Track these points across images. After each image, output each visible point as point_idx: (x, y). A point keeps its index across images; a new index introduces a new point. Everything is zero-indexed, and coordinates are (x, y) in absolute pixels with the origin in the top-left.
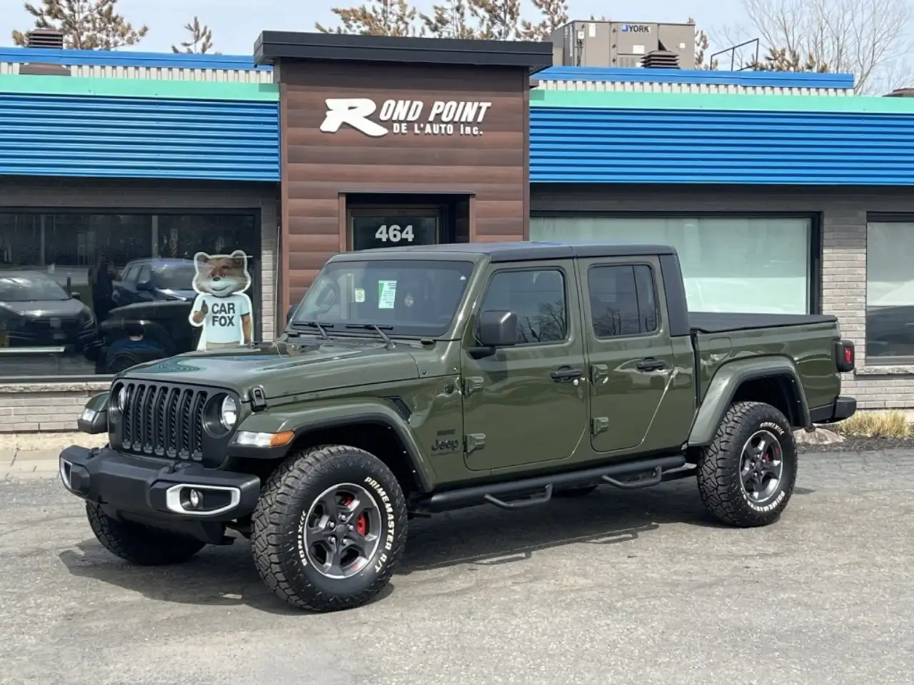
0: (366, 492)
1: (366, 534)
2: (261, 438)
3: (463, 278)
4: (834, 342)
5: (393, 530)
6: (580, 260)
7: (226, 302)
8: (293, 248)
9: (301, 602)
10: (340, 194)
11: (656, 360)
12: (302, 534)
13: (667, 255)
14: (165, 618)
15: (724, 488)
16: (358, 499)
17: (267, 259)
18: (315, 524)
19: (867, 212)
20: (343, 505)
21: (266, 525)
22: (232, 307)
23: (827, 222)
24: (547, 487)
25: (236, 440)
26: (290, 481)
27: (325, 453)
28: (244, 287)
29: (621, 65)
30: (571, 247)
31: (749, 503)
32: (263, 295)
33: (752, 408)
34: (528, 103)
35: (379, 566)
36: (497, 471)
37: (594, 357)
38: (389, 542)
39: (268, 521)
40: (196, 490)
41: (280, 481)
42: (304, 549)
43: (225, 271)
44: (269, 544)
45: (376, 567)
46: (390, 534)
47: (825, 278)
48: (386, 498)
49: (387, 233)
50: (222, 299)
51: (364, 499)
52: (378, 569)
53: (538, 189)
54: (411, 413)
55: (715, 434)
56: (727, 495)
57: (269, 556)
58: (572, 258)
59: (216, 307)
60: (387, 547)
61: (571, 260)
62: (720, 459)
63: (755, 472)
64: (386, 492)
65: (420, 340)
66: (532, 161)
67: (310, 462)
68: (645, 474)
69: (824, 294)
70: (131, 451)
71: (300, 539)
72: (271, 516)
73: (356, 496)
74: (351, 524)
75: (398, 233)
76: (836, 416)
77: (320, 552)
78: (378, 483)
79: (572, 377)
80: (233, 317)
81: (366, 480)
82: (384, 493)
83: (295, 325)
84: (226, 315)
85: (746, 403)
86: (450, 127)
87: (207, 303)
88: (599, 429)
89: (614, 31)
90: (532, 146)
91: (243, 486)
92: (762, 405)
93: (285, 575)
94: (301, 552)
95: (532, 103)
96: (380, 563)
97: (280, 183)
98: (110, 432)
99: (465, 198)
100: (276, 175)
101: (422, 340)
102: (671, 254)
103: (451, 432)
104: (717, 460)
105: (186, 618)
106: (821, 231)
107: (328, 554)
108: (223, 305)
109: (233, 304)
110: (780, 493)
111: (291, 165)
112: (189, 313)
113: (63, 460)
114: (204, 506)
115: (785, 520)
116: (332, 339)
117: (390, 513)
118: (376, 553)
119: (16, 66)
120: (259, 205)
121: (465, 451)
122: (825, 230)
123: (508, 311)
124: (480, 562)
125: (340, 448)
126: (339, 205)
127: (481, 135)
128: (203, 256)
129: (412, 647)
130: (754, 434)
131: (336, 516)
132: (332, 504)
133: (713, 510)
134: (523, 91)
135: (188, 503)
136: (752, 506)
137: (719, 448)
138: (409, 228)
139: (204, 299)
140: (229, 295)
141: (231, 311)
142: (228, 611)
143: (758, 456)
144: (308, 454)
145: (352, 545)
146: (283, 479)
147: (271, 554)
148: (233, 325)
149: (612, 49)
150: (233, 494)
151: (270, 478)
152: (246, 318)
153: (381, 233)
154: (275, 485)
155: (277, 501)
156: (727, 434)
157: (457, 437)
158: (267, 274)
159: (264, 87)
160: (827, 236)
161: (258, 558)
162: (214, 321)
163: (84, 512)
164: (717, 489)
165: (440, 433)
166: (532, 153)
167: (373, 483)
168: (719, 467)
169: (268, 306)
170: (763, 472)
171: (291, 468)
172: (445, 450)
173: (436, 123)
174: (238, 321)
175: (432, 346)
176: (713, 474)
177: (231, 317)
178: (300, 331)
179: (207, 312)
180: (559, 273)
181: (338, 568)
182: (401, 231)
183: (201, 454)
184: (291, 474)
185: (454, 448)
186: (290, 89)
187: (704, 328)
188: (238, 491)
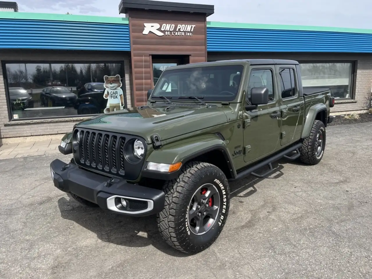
0: (214, 186)
1: (212, 205)
5: (226, 203)
6: (277, 65)
7: (115, 91)
8: (136, 73)
10: (150, 55)
11: (297, 107)
12: (187, 218)
16: (210, 190)
17: (127, 77)
21: (167, 216)
22: (116, 93)
24: (269, 164)
25: (146, 168)
26: (179, 189)
27: (195, 170)
28: (120, 86)
32: (126, 88)
34: (206, 26)
35: (220, 222)
36: (253, 161)
37: (282, 107)
38: (224, 209)
39: (168, 213)
40: (125, 199)
41: (173, 189)
43: (114, 81)
44: (170, 226)
46: (225, 205)
48: (223, 188)
50: (113, 90)
51: (213, 190)
52: (220, 224)
53: (209, 53)
57: (170, 232)
58: (274, 64)
59: (112, 93)
60: (223, 212)
62: (310, 142)
64: (223, 185)
66: (208, 44)
70: (85, 165)
71: (186, 222)
72: (170, 211)
73: (208, 188)
74: (207, 203)
78: (220, 181)
80: (117, 96)
81: (215, 181)
83: (153, 98)
84: (115, 95)
87: (109, 91)
90: (208, 40)
91: (154, 198)
93: (179, 242)
94: (187, 228)
95: (208, 26)
96: (220, 220)
97: (131, 51)
99: (188, 56)
100: (129, 49)
101: (222, 103)
103: (239, 146)
104: (308, 142)
105: (123, 265)
107: (197, 222)
108: (114, 92)
110: (322, 151)
111: (134, 45)
112: (103, 95)
113: (52, 167)
114: (130, 208)
116: (174, 104)
117: (224, 195)
118: (218, 216)
120: (123, 59)
121: (244, 154)
123: (265, 88)
125: (202, 165)
126: (150, 59)
127: (192, 36)
128: (106, 76)
131: (200, 202)
132: (199, 196)
133: (304, 160)
134: (204, 22)
135: (120, 205)
136: (316, 157)
139: (108, 90)
140: (115, 89)
141: (117, 94)
143: (317, 139)
144: (186, 171)
145: (207, 214)
146: (175, 187)
148: (117, 98)
150: (149, 203)
151: (166, 185)
152: (121, 96)
154: (170, 191)
155: (173, 202)
156: (312, 133)
158: (127, 82)
159: (123, 19)
161: (162, 231)
162: (111, 97)
166: (208, 42)
167: (218, 182)
168: (309, 145)
169: (128, 92)
171: (178, 180)
174: (119, 97)
176: (307, 148)
178: (156, 100)
179: (109, 94)
180: (270, 71)
181: (202, 228)
183: (124, 172)
184: (179, 185)
185: (240, 153)
186: (132, 20)
187: (306, 94)
188: (152, 202)
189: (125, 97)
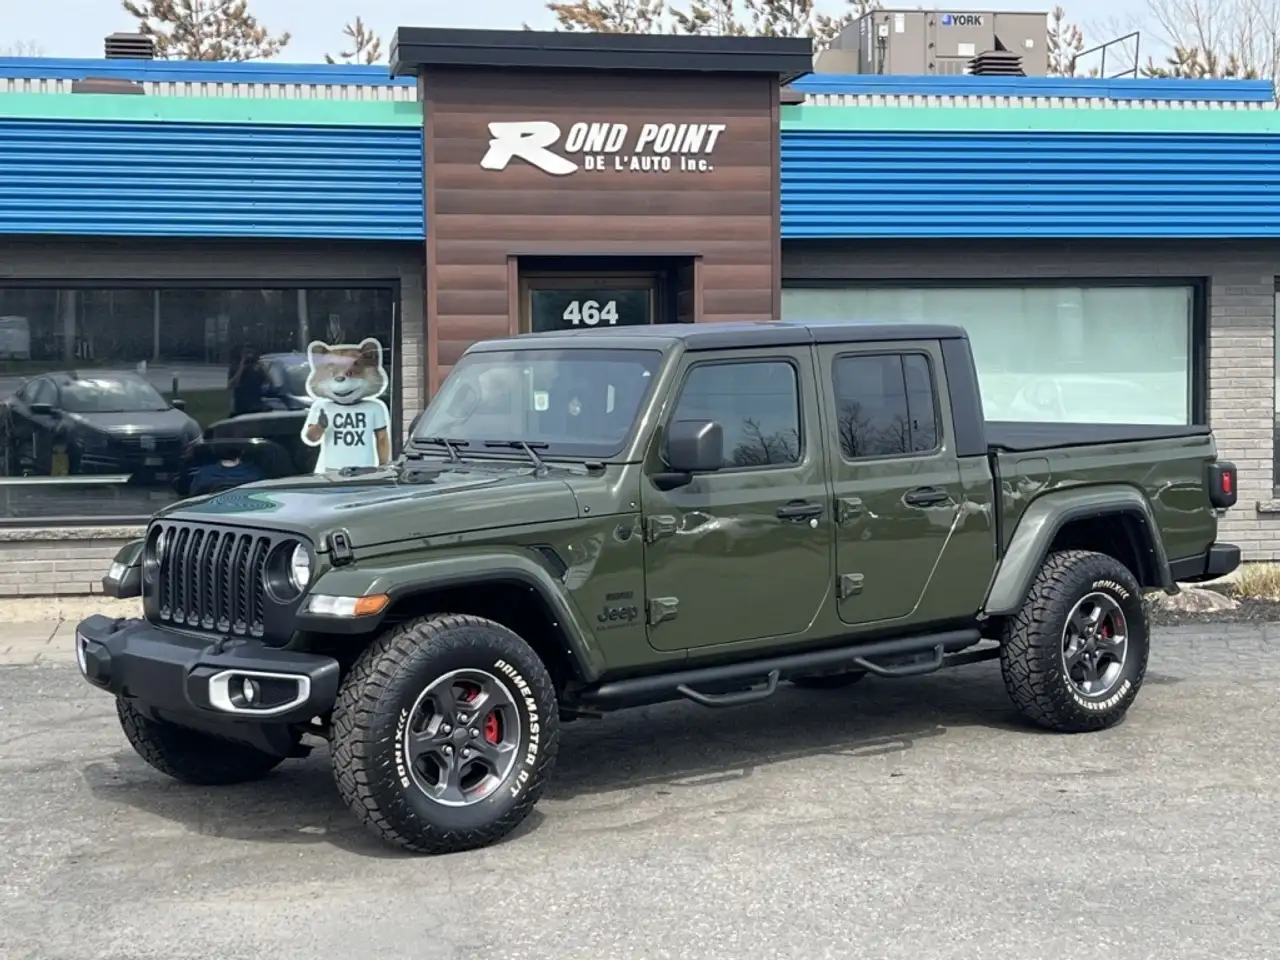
0: (497, 681)
1: (499, 741)
2: (342, 604)
3: (647, 374)
4: (1206, 465)
5: (538, 736)
6: (819, 347)
7: (353, 411)
8: (442, 334)
9: (401, 840)
10: (509, 256)
11: (934, 491)
12: (402, 742)
13: (953, 340)
14: (208, 861)
15: (1039, 675)
16: (487, 692)
17: (409, 350)
18: (424, 727)
19: (1275, 277)
20: (465, 700)
21: (349, 729)
22: (361, 418)
23: (1216, 291)
24: (770, 674)
25: (308, 607)
26: (383, 666)
27: (436, 626)
28: (378, 391)
29: (942, 72)
30: (808, 330)
31: (1076, 697)
32: (404, 401)
33: (1081, 560)
34: (778, 125)
35: (516, 788)
36: (694, 652)
37: (841, 487)
38: (532, 753)
39: (352, 723)
40: (251, 678)
41: (371, 666)
42: (404, 763)
43: (352, 368)
44: (354, 756)
45: (513, 789)
46: (534, 742)
47: (1213, 373)
48: (526, 691)
49: (580, 311)
50: (346, 407)
51: (495, 693)
52: (515, 792)
53: (792, 248)
54: (566, 568)
55: (1025, 598)
56: (1042, 686)
57: (354, 773)
58: (809, 344)
59: (338, 418)
60: (528, 761)
61: (807, 347)
62: (1033, 633)
63: (1086, 652)
64: (526, 681)
65: (583, 463)
66: (784, 208)
67: (413, 638)
68: (923, 655)
69: (1212, 396)
70: (171, 623)
71: (398, 750)
72: (357, 716)
73: (482, 687)
74: (476, 728)
75: (595, 312)
76: (1210, 571)
77: (430, 766)
78: (514, 669)
79: (807, 517)
80: (363, 432)
81: (497, 665)
82: (523, 683)
83: (417, 442)
84: (353, 430)
85: (1072, 553)
86: (666, 160)
87: (326, 412)
88: (848, 592)
89: (931, 24)
90: (784, 186)
91: (314, 674)
92: (1096, 556)
93: (376, 801)
94: (400, 768)
95: (784, 125)
96: (517, 782)
97: (424, 242)
98: (145, 596)
99: (688, 261)
100: (419, 230)
101: (587, 463)
102: (959, 338)
103: (627, 595)
104: (1028, 635)
105: (238, 861)
106: (1208, 304)
107: (441, 771)
108: (349, 416)
109: (363, 415)
110: (1123, 683)
111: (440, 217)
112: (302, 427)
113: (81, 637)
114: (261, 702)
115: (1132, 724)
116: (464, 463)
117: (534, 712)
118: (511, 770)
119: (68, 83)
120: (399, 274)
121: (648, 622)
122: (1213, 303)
123: (708, 421)
124: (676, 782)
125: (459, 618)
126: (509, 273)
127: (710, 171)
128: (320, 347)
129: (551, 905)
130: (1084, 598)
131: (453, 716)
132: (446, 700)
133: (1024, 708)
134: (770, 108)
135: (240, 696)
136: (1081, 702)
137: (1030, 618)
138: (612, 305)
139: (323, 407)
140: (358, 402)
141: (361, 424)
142: (299, 851)
143: (1091, 629)
144: (412, 627)
145: (478, 758)
146: (374, 663)
147: (358, 770)
148: (363, 443)
149: (928, 50)
150: (301, 685)
151: (358, 662)
152: (381, 434)
153: (571, 312)
154: (364, 671)
155: (366, 696)
156: (1043, 597)
157: (637, 602)
158: (410, 372)
159: (402, 107)
160: (1216, 312)
161: (339, 776)
162: (336, 438)
163: (114, 709)
164: (1028, 677)
165: (609, 597)
166: (784, 197)
167: (508, 669)
168: (1031, 646)
170: (1097, 653)
171: (386, 648)
172: (619, 621)
173: (646, 156)
174: (370, 439)
175: (600, 471)
176: (1023, 656)
177: (360, 432)
178: (424, 452)
179: (326, 426)
180: (789, 366)
181: (456, 790)
182: (600, 310)
183: (262, 627)
184: (385, 656)
185: (631, 617)
186: (438, 110)
187: (1009, 445)
188: (307, 680)
189: (398, 440)
